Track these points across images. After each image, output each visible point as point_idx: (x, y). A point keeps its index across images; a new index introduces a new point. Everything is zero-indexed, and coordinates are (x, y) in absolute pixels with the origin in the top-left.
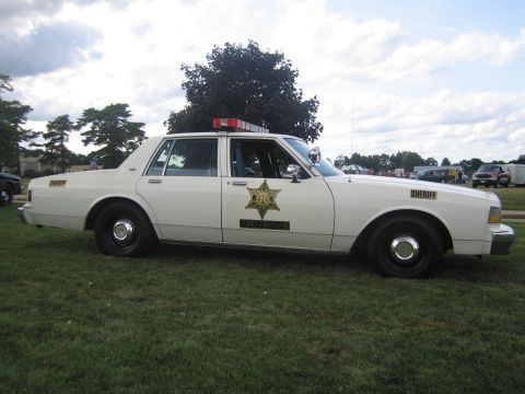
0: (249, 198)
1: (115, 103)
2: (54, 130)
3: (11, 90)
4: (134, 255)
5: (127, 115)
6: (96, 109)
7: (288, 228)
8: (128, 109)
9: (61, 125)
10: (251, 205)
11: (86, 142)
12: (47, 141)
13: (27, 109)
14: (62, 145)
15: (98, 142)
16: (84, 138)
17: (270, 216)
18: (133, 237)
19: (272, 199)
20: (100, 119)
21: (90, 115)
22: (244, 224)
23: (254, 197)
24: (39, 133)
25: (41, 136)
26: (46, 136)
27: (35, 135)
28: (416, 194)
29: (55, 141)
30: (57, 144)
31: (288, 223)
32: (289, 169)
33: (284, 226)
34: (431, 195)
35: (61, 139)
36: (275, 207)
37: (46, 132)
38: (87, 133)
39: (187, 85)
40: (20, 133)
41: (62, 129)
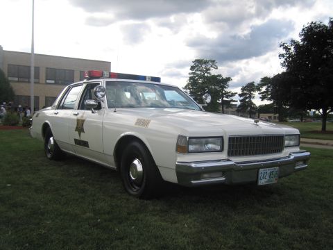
2: (245, 92)
3: (217, 68)
6: (268, 77)
7: (88, 146)
9: (250, 88)
10: (77, 129)
11: (263, 98)
12: (242, 98)
13: (228, 79)
14: (250, 101)
15: (270, 99)
16: (261, 96)
19: (83, 125)
21: (265, 81)
22: (76, 142)
25: (237, 95)
26: (240, 95)
27: (233, 95)
29: (246, 98)
30: (247, 100)
31: (88, 143)
32: (86, 103)
35: (250, 97)
36: (83, 131)
37: (240, 93)
38: (263, 93)
39: (283, 56)
40: (225, 94)
41: (250, 91)
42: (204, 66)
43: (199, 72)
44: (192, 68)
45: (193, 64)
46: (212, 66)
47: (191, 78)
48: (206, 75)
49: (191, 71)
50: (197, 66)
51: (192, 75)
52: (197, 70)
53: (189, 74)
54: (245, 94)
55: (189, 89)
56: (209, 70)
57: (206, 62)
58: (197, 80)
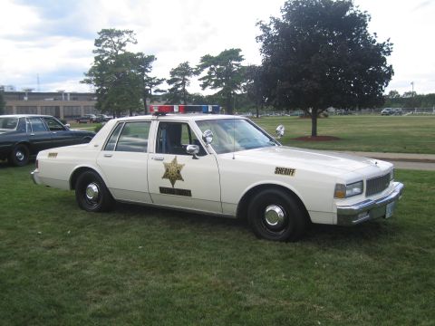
0: (164, 171)
1: (228, 49)
2: (177, 77)
3: (136, 43)
4: (99, 211)
5: (240, 59)
7: (190, 195)
8: (240, 54)
9: (183, 72)
10: (166, 176)
11: (204, 86)
12: (172, 86)
13: (151, 58)
14: (184, 89)
15: (215, 87)
16: (202, 82)
17: (178, 185)
18: (98, 198)
19: (179, 172)
20: (216, 65)
21: (207, 61)
22: (163, 190)
23: (167, 170)
24: (163, 80)
25: (165, 82)
26: (170, 82)
27: (159, 82)
28: (279, 171)
29: (178, 86)
30: (179, 89)
31: (190, 191)
32: (188, 148)
33: (187, 193)
34: (289, 172)
35: (183, 84)
36: (181, 178)
37: (170, 78)
38: (204, 78)
39: (261, 38)
40: (147, 81)
41: (183, 75)
42: (115, 39)
43: (109, 50)
44: (98, 42)
45: (98, 37)
46: (128, 40)
47: (97, 59)
48: (120, 52)
49: (96, 48)
50: (104, 40)
51: (97, 54)
52: (106, 46)
53: (94, 52)
54: (177, 80)
55: (96, 75)
56: (124, 45)
57: (119, 34)
58: (107, 61)
